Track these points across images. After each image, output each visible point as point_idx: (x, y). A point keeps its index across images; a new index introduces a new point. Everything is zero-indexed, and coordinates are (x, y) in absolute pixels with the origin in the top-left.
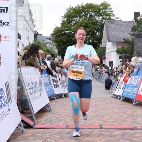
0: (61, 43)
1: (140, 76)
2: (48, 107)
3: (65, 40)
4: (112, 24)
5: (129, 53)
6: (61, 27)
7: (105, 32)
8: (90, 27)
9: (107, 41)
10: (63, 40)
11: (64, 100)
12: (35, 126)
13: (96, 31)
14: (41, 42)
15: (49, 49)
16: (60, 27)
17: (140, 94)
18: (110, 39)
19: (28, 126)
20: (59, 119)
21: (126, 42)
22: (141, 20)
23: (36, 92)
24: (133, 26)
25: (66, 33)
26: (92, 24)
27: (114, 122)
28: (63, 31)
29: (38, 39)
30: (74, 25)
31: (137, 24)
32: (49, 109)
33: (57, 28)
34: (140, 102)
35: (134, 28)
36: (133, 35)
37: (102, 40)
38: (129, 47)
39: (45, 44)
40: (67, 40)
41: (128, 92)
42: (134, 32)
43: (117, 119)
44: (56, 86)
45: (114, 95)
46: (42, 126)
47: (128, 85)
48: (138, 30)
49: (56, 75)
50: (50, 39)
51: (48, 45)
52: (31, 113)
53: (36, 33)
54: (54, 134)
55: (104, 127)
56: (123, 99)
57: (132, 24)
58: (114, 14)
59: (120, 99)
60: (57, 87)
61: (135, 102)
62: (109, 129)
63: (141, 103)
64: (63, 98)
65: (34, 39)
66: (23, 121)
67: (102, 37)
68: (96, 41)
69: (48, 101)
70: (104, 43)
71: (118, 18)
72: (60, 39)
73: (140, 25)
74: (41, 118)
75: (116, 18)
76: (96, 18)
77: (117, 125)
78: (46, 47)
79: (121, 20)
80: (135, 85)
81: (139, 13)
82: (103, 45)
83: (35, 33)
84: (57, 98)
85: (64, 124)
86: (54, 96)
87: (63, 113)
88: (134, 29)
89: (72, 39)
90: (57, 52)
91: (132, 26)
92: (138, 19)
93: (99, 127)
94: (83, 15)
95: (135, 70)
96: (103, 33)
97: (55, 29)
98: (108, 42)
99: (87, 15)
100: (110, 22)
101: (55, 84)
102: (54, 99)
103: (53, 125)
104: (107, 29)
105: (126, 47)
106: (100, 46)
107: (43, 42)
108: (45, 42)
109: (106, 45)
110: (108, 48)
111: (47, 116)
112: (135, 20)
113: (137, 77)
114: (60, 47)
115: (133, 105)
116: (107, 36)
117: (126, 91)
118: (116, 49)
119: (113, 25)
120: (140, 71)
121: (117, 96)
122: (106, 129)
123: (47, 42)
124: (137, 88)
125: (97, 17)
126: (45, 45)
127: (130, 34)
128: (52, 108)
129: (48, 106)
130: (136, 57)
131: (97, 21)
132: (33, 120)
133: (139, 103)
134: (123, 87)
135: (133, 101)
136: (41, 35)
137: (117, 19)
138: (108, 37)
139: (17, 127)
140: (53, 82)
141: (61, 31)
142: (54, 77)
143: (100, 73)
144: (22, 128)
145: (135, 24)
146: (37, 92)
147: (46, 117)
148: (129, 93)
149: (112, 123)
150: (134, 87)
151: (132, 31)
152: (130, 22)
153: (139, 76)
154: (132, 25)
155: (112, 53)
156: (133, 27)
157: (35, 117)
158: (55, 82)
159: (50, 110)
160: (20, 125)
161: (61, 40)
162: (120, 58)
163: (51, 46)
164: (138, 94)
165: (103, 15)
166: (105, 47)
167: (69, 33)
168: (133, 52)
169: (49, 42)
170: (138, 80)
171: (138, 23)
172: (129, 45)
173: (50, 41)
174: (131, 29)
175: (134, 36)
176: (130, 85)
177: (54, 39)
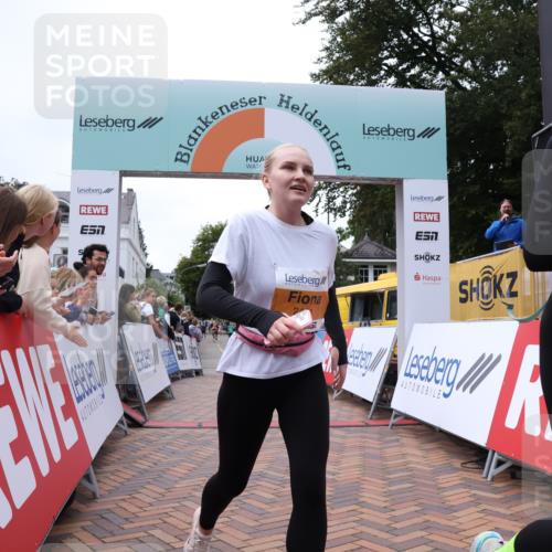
0: (190, 285)
2: (169, 393)
6: (191, 259)
11: (195, 381)
12: (147, 424)
15: (172, 293)
16: (189, 257)
19: (135, 424)
23: (147, 366)
28: (195, 264)
29: (152, 278)
32: (168, 395)
33: (184, 259)
44: (182, 357)
46: (159, 425)
50: (172, 278)
51: (168, 288)
52: (139, 402)
53: (149, 267)
54: (178, 438)
60: (183, 359)
64: (192, 376)
65: (146, 278)
66: (126, 415)
69: (167, 382)
74: (157, 411)
83: (147, 266)
84: (183, 377)
85: (196, 421)
86: (178, 374)
87: (194, 402)
90: (184, 299)
97: (181, 261)
102: (178, 379)
103: (177, 422)
114: (188, 290)
128: (175, 394)
129: (168, 391)
132: (143, 414)
136: (158, 270)
139: (117, 426)
140: (177, 350)
141: (191, 265)
142: (179, 341)
144: (125, 427)
146: (150, 366)
147: (165, 409)
157: (147, 409)
158: (180, 350)
159: (172, 398)
160: (121, 422)
161: (190, 279)
163: (173, 289)
169: (170, 283)
173: (172, 281)
177: (178, 277)
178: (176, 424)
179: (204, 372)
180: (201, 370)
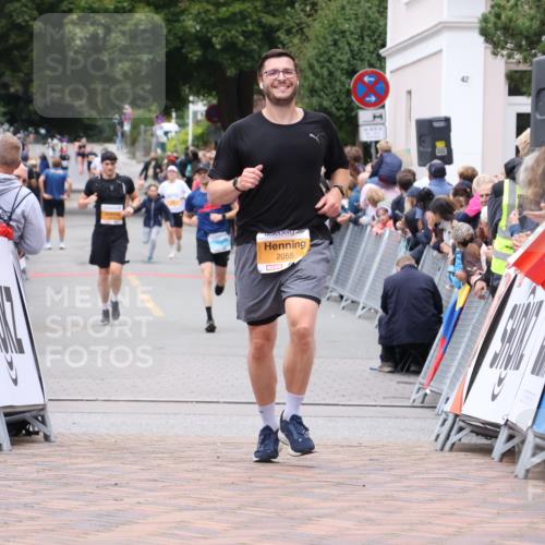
45: (460, 422)
59: (511, 455)
121: (488, 431)
155: (442, 41)
162: (516, 84)
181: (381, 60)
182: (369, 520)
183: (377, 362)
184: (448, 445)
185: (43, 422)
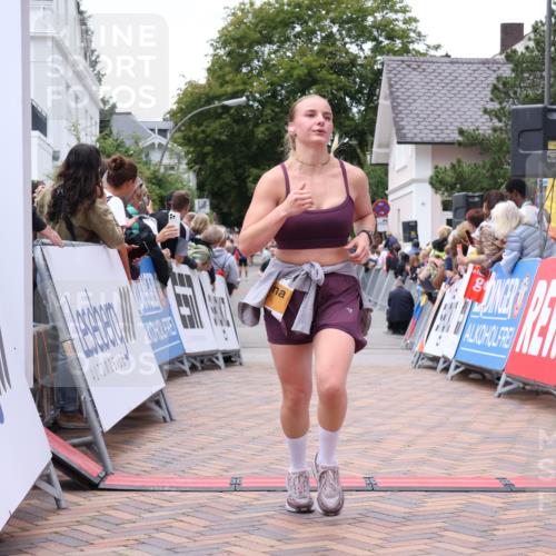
0: (208, 149)
1: (526, 280)
2: (160, 406)
3: (224, 137)
4: (414, 69)
5: (482, 189)
6: (209, 84)
7: (384, 103)
8: (323, 81)
9: (395, 141)
10: (217, 137)
11: (223, 377)
12: (107, 483)
13: (347, 99)
14: (129, 143)
15: (162, 170)
16: (203, 81)
17: (524, 351)
18: (404, 131)
19: (78, 482)
20: (201, 452)
21: (470, 142)
22: (528, 54)
23: (107, 345)
24: (498, 79)
25: (226, 109)
26: (335, 72)
27: (424, 462)
28: (219, 98)
29: (115, 131)
30: (260, 74)
31: (513, 71)
32: (160, 413)
33: (191, 84)
34: (525, 384)
35: (501, 86)
36: (497, 115)
37: (373, 136)
38: (481, 163)
39: (142, 151)
40: (232, 135)
41: (479, 343)
42: (501, 103)
43: (434, 451)
44: (190, 322)
45: (422, 356)
46: (137, 483)
47: (478, 314)
48: (515, 93)
49: (188, 277)
50: (162, 132)
51: (155, 157)
52: (88, 429)
53: (107, 108)
54: (183, 514)
55: (381, 483)
56: (461, 373)
57: (494, 71)
58: (419, 29)
59: (446, 370)
60: (193, 327)
61: (507, 383)
62: (401, 490)
63: (527, 387)
64: (216, 367)
65: (101, 132)
66: (57, 461)
67: (373, 123)
68: (350, 139)
69: (158, 383)
70: (380, 146)
71: (437, 47)
72: (203, 132)
73: (526, 75)
74: (132, 450)
75: (429, 47)
76: (348, 46)
77: (433, 472)
78: (147, 163)
79: (447, 56)
80: (506, 315)
81: (520, 26)
82: (378, 154)
83: (102, 106)
84: (193, 368)
85: (225, 473)
86: (182, 363)
87: (221, 427)
88: (501, 90)
89: (253, 131)
90: (193, 183)
91: (492, 80)
92: (515, 52)
93: (363, 484)
94: (295, 36)
95: (508, 256)
96: (376, 108)
97: (185, 93)
98: (399, 143)
99: (313, 32)
100: (403, 61)
101: (186, 311)
102: (182, 373)
103: (180, 477)
104: (391, 93)
105: (469, 162)
106: (366, 161)
107: (137, 143)
108: (142, 144)
109: (388, 155)
110: (397, 167)
111: (155, 442)
112: (503, 56)
113: (515, 281)
114: (203, 162)
115: (496, 394)
116: (394, 118)
117: (471, 341)
118: (428, 172)
119: (415, 73)
120: (524, 260)
121: (435, 359)
122: (392, 490)
123: (153, 144)
124: (512, 329)
125: (351, 43)
126: (143, 155)
127: (485, 111)
128: (175, 410)
129: (158, 403)
130: (510, 204)
131: (353, 60)
132: (99, 458)
133: (521, 385)
134: (459, 324)
135: (499, 379)
136: (129, 114)
137: (432, 52)
138: (396, 123)
139: (35, 487)
140: (179, 305)
141: (210, 100)
142: (182, 285)
143: (367, 270)
144: (57, 491)
145: (507, 71)
146: (114, 343)
147: (152, 444)
148: (484, 347)
149: (414, 469)
150: (500, 324)
151: (492, 100)
152: (484, 62)
153: (521, 281)
154: (495, 75)
155: (413, 188)
156: (495, 82)
157: (107, 445)
158: (187, 305)
159: (168, 419)
160: (46, 477)
161: (208, 136)
162: (446, 206)
163: (166, 161)
164: (517, 350)
165: (375, 33)
166: (387, 165)
167: (239, 108)
168: (496, 183)
169: (160, 145)
170: (518, 294)
171: (516, 65)
172: (481, 154)
173: (164, 141)
174: (487, 93)
175: (500, 121)
176: (484, 314)
177: (179, 130)
178: (179, 482)
179: (246, 356)
180: (237, 353)
181: (386, 196)
182: (382, 400)
183: (386, 330)
184: (417, 366)
185: (239, 357)
